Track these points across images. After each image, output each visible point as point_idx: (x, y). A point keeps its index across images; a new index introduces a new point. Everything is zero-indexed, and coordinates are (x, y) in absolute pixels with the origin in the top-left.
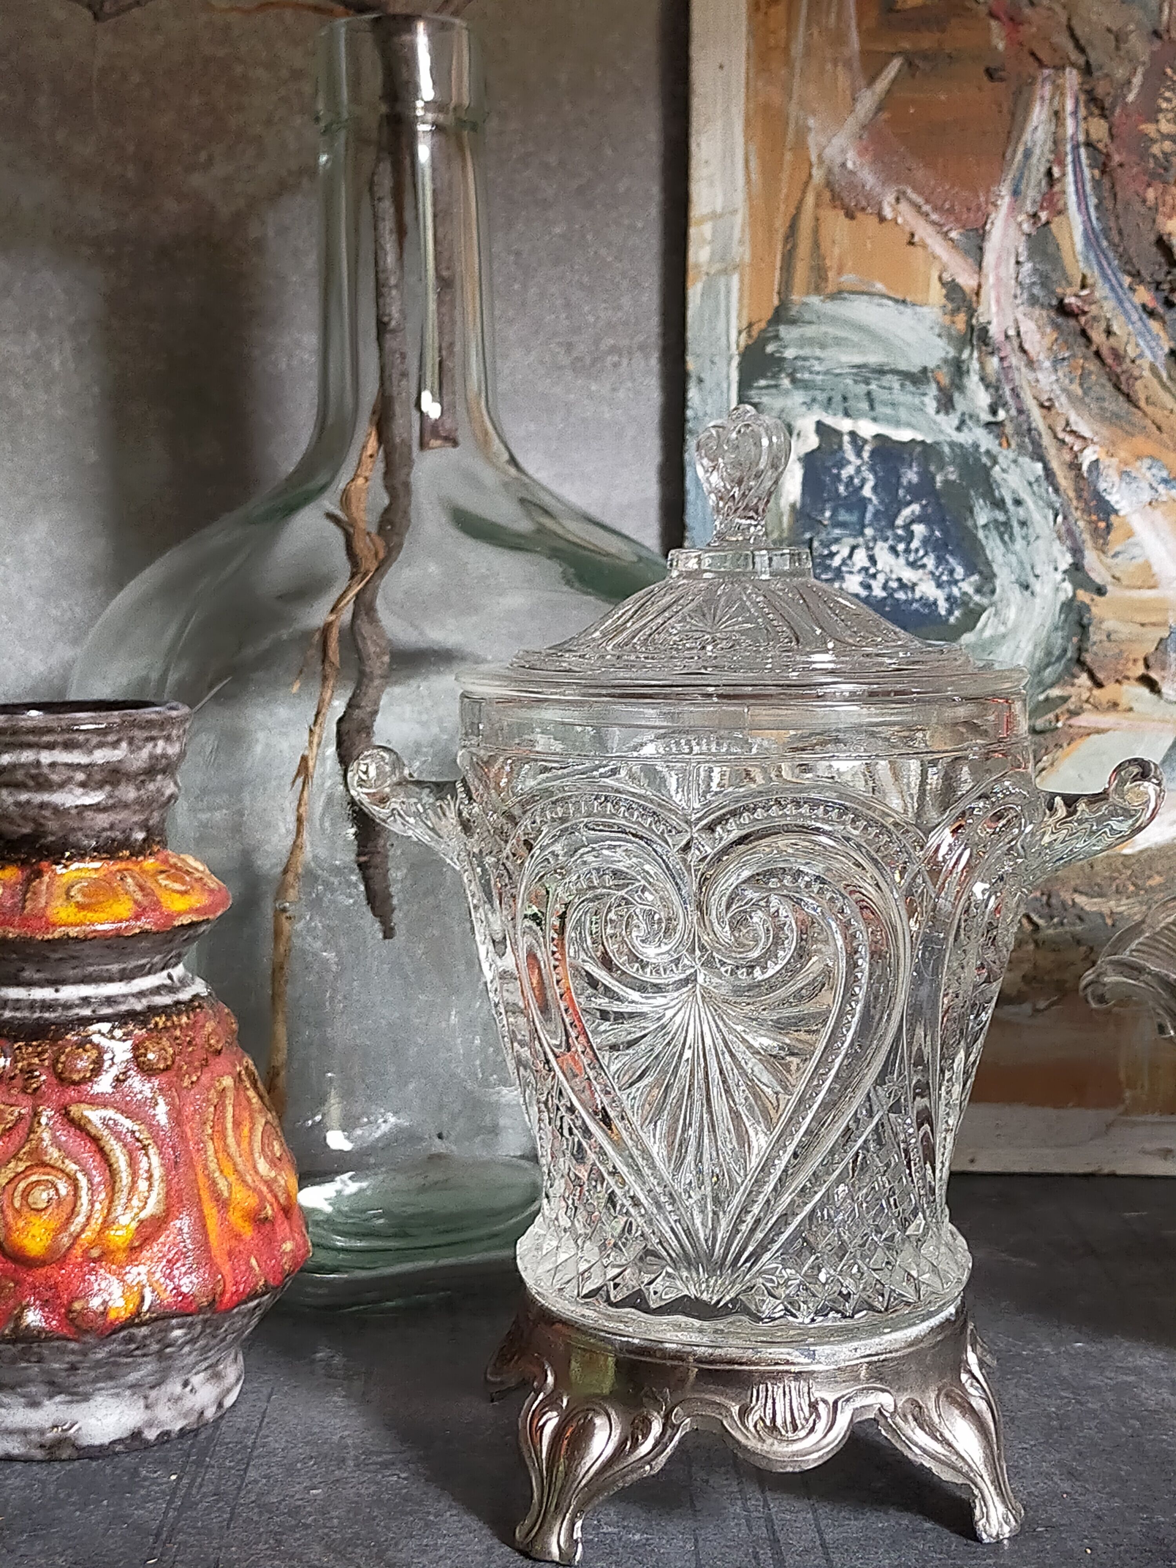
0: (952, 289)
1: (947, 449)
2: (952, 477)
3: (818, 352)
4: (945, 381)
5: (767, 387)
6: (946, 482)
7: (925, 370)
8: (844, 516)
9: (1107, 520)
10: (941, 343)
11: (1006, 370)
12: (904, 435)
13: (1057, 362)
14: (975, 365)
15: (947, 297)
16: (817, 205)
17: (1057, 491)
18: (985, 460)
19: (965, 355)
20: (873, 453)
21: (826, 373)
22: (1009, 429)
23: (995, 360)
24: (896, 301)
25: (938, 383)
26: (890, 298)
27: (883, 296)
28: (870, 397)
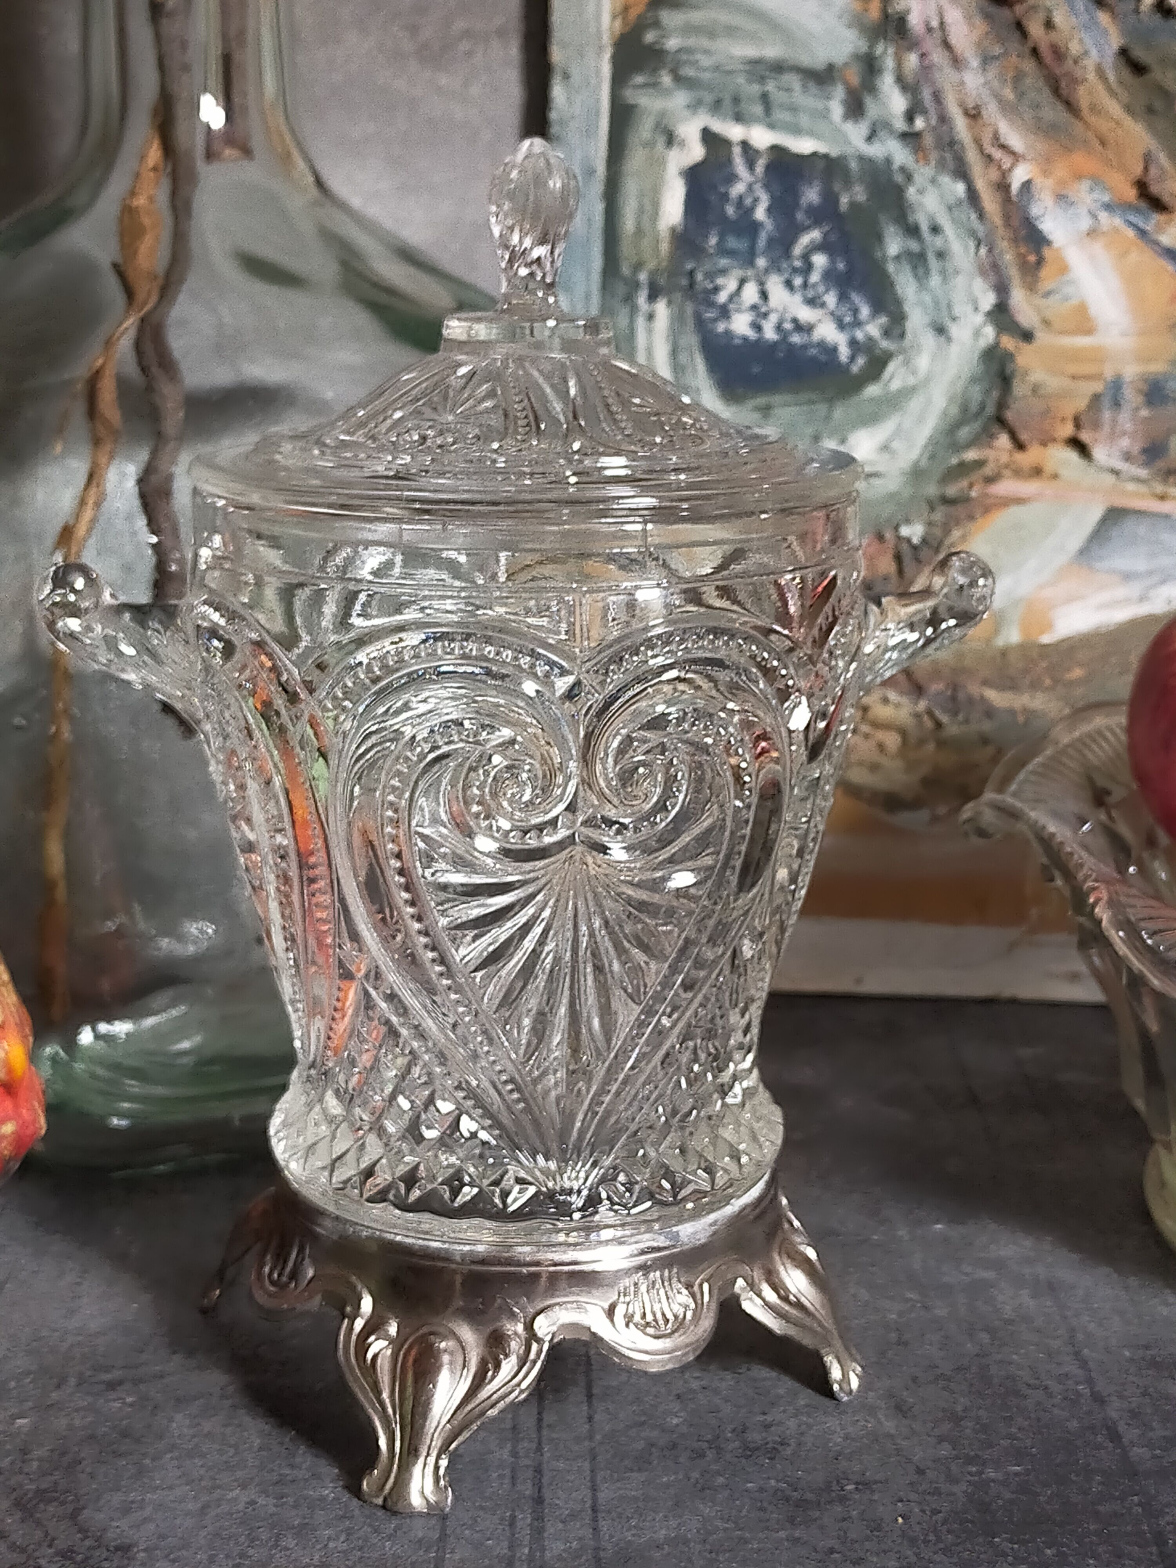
1: (853, 165)
2: (860, 198)
3: (706, 43)
4: (855, 81)
5: (645, 85)
6: (853, 205)
7: (831, 68)
8: (732, 243)
9: (1038, 252)
10: (851, 34)
11: (926, 68)
12: (804, 146)
13: (986, 60)
14: (889, 63)
17: (981, 216)
18: (899, 178)
19: (879, 49)
20: (768, 168)
21: (717, 68)
22: (928, 140)
23: (914, 57)
25: (846, 84)
28: (765, 98)
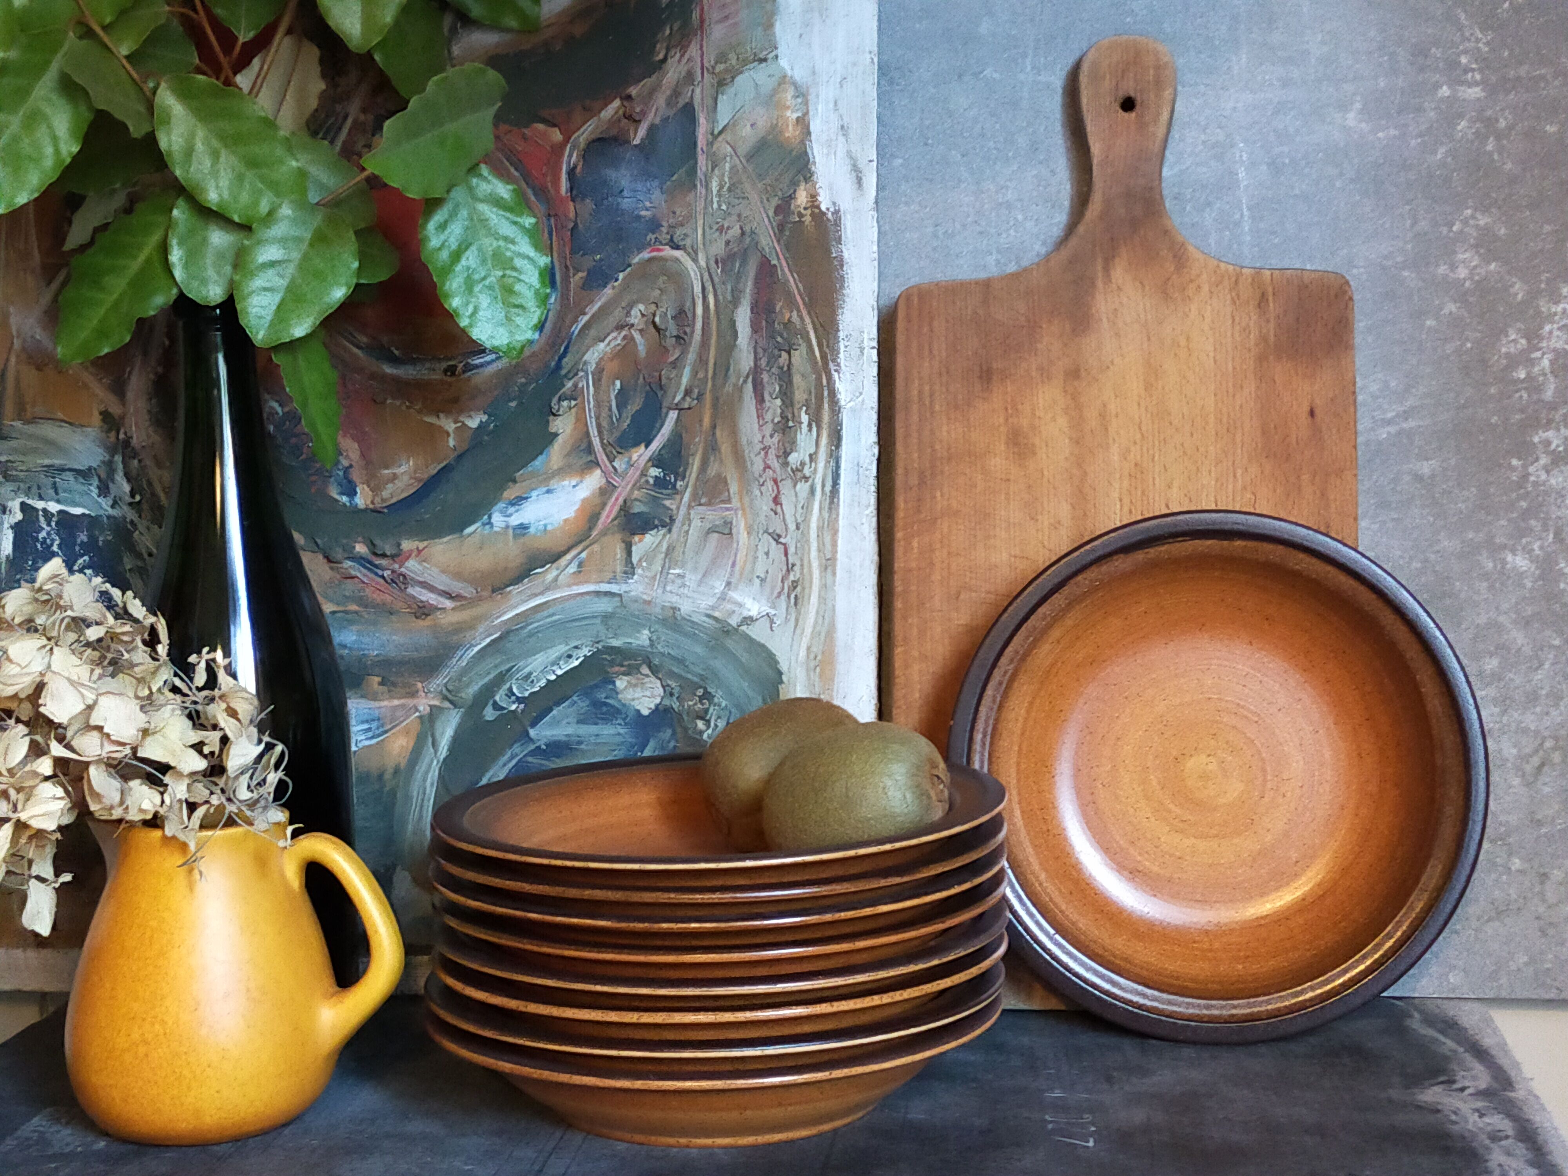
0: (106, 416)
1: (105, 520)
2: (110, 538)
3: (22, 458)
4: (103, 475)
6: (105, 541)
7: (90, 469)
10: (101, 451)
11: (143, 468)
12: (77, 511)
13: (174, 462)
15: (104, 420)
16: (17, 363)
18: (129, 526)
19: (115, 458)
20: (57, 523)
21: (27, 471)
22: (144, 506)
23: (136, 462)
24: (70, 424)
25: (99, 477)
26: (66, 422)
27: (62, 421)
28: (55, 486)
